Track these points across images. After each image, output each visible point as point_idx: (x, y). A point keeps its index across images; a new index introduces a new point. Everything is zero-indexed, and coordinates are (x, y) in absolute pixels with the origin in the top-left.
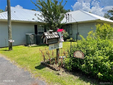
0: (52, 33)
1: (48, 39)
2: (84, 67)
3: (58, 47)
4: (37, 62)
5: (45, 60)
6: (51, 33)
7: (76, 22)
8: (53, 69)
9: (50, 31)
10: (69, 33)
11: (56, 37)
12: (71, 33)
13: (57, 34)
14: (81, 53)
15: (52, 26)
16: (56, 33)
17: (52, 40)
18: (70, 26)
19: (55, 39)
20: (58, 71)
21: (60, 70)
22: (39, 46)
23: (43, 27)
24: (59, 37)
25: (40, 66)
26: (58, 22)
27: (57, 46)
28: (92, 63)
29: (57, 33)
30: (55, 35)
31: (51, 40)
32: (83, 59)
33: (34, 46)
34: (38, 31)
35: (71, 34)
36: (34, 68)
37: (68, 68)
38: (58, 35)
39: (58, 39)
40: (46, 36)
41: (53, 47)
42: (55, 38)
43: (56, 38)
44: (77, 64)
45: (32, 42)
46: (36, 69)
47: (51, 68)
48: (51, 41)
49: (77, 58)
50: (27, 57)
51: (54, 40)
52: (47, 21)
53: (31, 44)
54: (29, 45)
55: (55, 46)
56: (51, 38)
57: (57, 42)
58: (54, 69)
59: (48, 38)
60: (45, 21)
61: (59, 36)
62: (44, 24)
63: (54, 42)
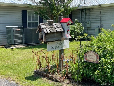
0: (52, 25)
1: (46, 34)
2: (98, 74)
3: (62, 46)
4: (28, 71)
5: (40, 67)
6: (50, 24)
7: (97, 4)
8: (53, 80)
9: (49, 22)
10: (84, 25)
11: (59, 30)
12: (88, 25)
13: (60, 26)
14: (94, 54)
15: (53, 12)
16: (58, 24)
17: (52, 35)
18: (87, 12)
19: (57, 35)
20: (60, 82)
21: (63, 82)
22: (29, 48)
23: (36, 13)
24: (63, 31)
25: (33, 76)
26: (64, 5)
27: (60, 46)
28: (109, 69)
29: (61, 24)
30: (57, 27)
31: (50, 35)
32: (98, 63)
33: (21, 48)
34: (28, 22)
35: (89, 28)
36: (24, 79)
37: (76, 77)
38: (62, 27)
39: (61, 34)
40: (42, 29)
41: (54, 47)
42: (57, 32)
43: (59, 32)
44: (90, 72)
45: (17, 41)
46: (27, 80)
47: (51, 79)
48: (51, 38)
49: (89, 63)
50: (11, 65)
51: (55, 35)
52: (44, 4)
53: (15, 45)
54: (13, 46)
55: (57, 46)
56: (51, 33)
57: (60, 39)
58: (55, 80)
59: (46, 32)
60: (40, 3)
61: (63, 29)
62: (39, 8)
63: (55, 39)
